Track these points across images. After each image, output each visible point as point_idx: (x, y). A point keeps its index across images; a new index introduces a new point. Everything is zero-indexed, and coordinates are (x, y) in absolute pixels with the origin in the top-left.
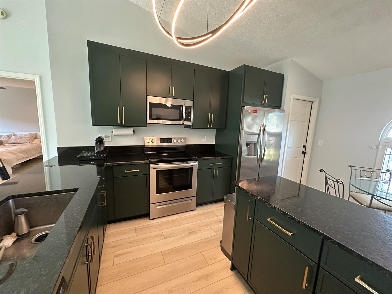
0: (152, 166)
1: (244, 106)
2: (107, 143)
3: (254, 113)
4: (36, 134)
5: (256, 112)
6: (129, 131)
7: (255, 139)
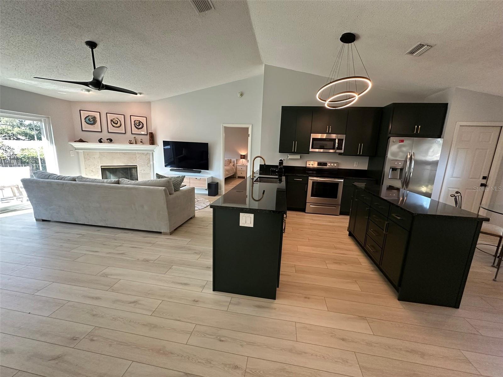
0: (310, 178)
1: (390, 137)
2: (285, 164)
3: (400, 142)
4: (231, 160)
5: (403, 142)
6: (298, 157)
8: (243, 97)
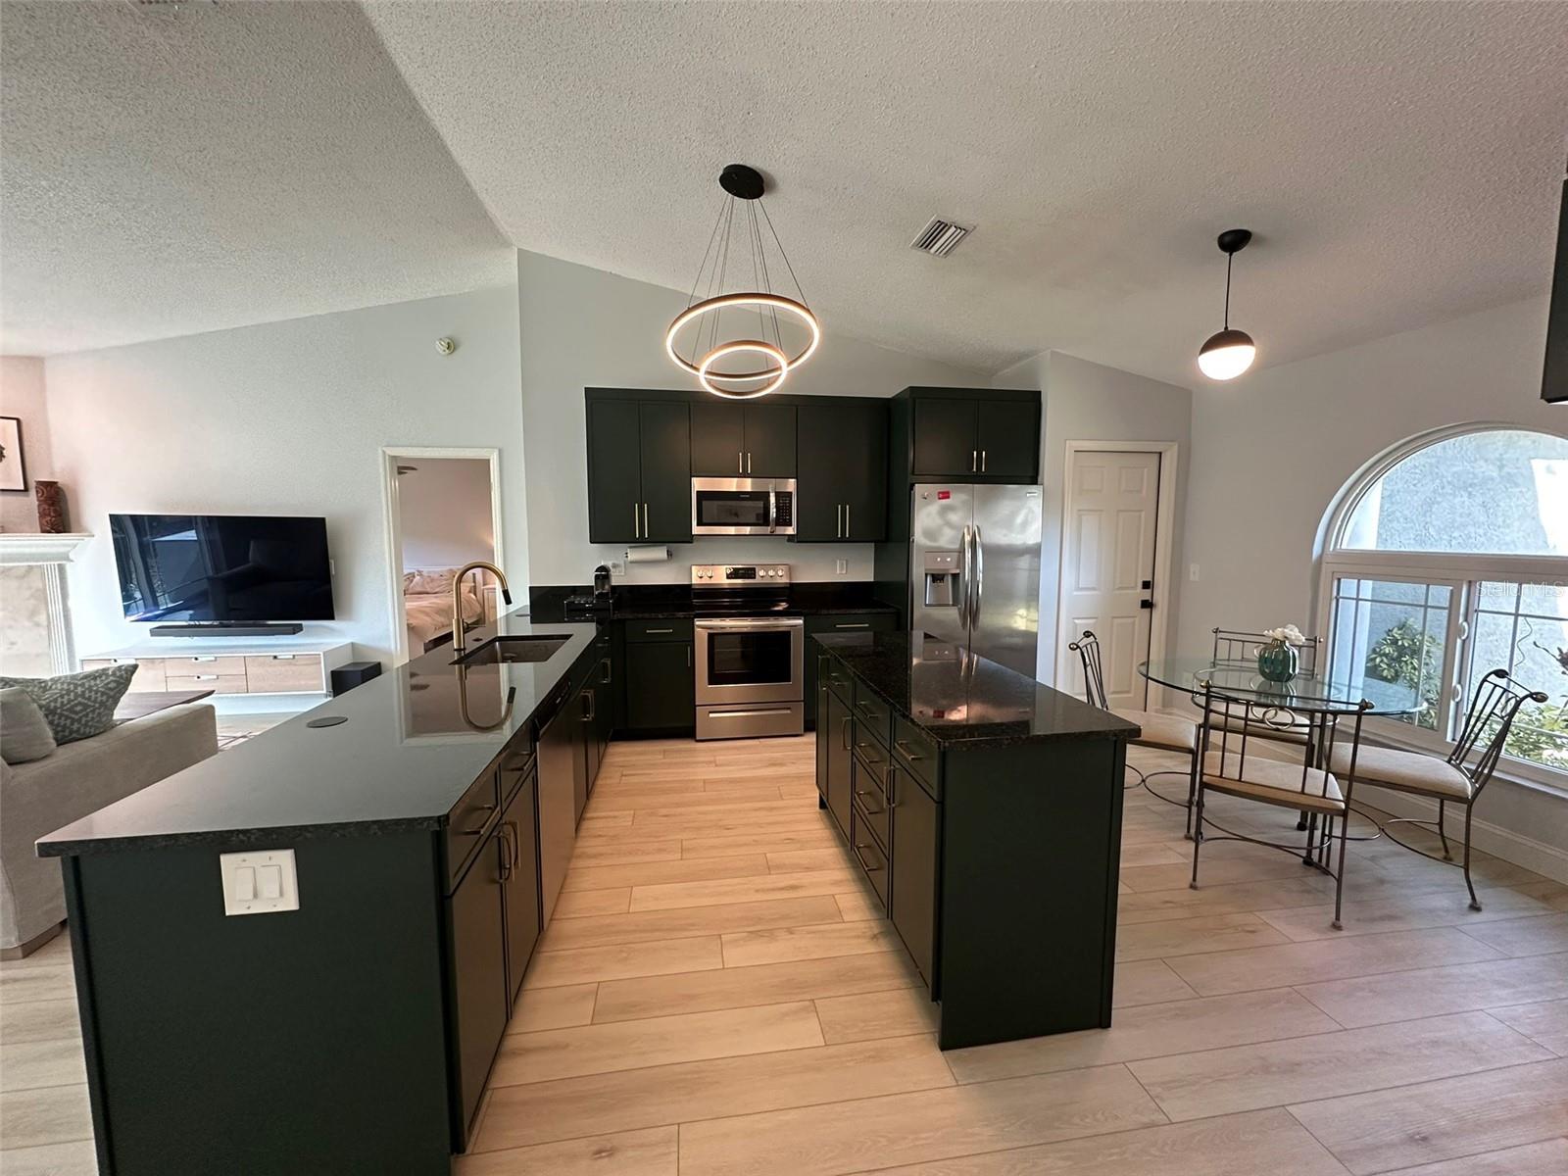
0: (699, 622)
1: (914, 485)
2: (616, 580)
3: (940, 498)
5: (948, 497)
6: (660, 553)
7: (949, 564)
8: (456, 352)
